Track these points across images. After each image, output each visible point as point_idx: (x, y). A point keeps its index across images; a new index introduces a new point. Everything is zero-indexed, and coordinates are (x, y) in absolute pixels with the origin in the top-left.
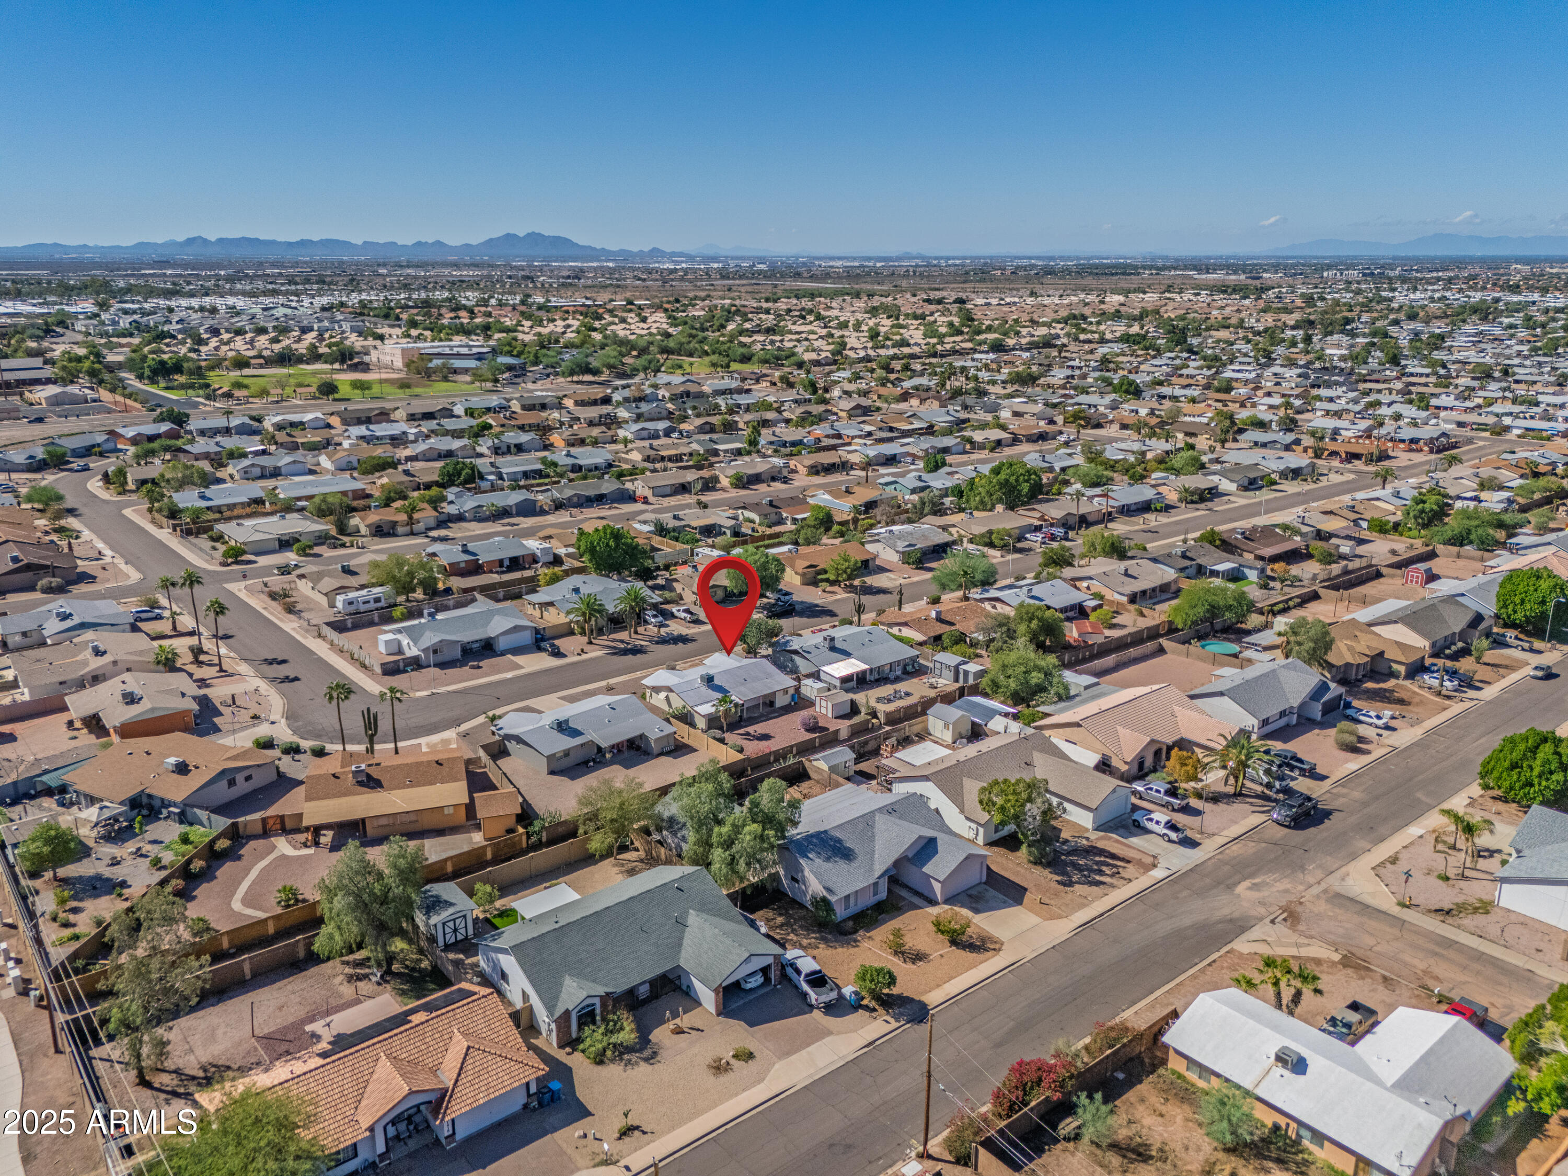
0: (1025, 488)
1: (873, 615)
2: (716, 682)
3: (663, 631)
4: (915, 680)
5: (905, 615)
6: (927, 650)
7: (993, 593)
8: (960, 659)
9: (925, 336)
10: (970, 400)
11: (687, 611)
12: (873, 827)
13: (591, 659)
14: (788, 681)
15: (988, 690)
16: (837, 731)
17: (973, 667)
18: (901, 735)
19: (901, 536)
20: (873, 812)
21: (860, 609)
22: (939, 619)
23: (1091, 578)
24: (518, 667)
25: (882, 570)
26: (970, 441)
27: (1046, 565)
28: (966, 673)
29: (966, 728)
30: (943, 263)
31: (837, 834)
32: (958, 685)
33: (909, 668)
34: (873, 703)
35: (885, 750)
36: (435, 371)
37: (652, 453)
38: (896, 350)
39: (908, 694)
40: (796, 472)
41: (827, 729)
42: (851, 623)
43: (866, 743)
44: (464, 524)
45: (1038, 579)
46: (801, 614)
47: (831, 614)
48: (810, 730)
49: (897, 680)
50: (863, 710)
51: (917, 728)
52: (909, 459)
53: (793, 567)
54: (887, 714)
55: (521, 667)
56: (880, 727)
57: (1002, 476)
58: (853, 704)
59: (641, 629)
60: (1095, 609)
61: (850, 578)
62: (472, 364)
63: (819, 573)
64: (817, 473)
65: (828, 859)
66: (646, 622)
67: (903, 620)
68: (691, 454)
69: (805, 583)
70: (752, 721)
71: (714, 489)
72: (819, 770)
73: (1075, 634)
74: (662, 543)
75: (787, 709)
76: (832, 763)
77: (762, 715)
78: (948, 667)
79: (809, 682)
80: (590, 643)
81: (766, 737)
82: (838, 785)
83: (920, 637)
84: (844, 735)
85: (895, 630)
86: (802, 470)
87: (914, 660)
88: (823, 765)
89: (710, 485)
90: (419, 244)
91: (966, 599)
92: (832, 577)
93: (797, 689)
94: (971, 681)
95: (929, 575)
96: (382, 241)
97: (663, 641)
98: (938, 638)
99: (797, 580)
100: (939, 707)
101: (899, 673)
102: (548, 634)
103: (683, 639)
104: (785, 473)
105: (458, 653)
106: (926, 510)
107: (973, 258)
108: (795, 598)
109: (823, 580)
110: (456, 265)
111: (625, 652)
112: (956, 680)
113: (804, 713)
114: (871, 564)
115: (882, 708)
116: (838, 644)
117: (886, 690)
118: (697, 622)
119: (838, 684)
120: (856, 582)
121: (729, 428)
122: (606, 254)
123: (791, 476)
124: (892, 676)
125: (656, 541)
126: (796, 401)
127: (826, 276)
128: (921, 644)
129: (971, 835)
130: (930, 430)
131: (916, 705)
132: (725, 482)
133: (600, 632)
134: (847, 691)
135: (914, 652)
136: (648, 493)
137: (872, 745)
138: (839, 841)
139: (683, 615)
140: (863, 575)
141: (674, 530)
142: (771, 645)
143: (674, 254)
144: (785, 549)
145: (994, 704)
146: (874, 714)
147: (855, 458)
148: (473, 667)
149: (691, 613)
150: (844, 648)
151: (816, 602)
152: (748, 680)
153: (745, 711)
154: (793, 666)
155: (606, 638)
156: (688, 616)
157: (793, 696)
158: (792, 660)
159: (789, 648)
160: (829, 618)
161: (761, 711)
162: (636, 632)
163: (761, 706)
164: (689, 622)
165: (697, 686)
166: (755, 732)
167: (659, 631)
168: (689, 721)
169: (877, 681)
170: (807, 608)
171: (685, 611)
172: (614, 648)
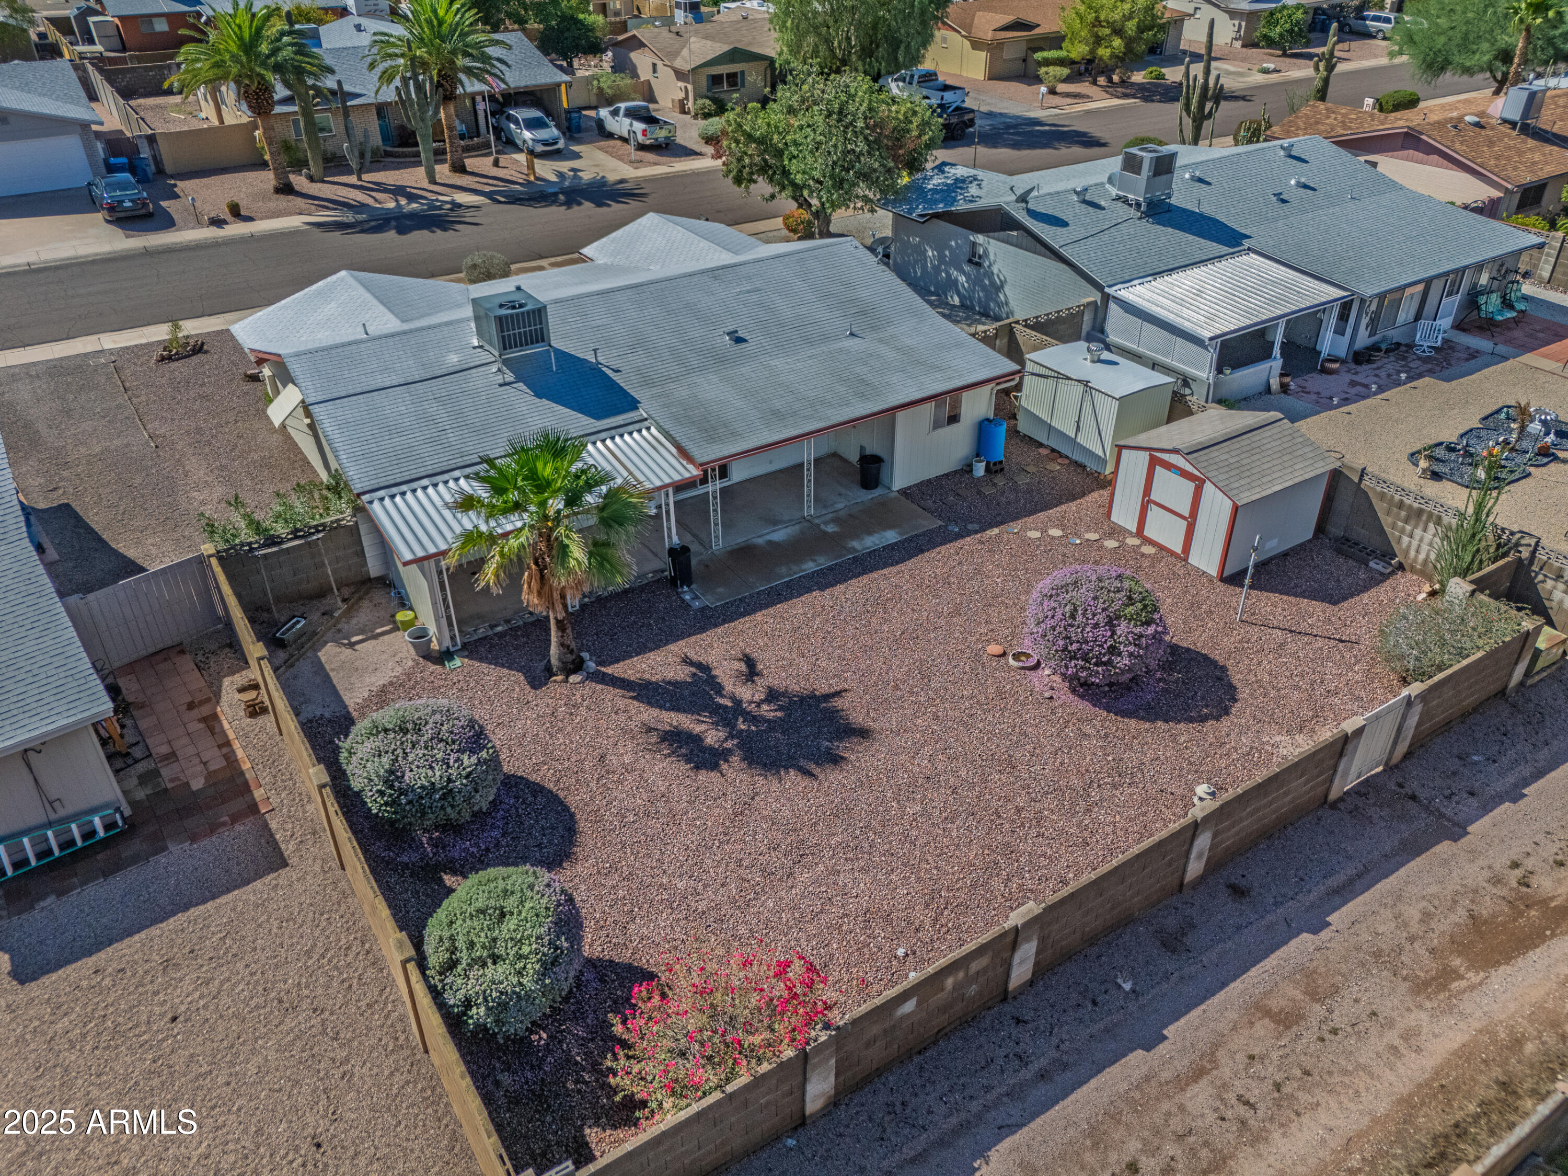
2: (567, 338)
3: (547, 170)
4: (1537, 360)
11: (644, 116)
14: (969, 352)
22: (1530, 126)
33: (1492, 307)
47: (1085, 140)
49: (1450, 356)
53: (966, 27)
58: (1338, 492)
59: (477, 163)
63: (1039, 44)
66: (506, 142)
70: (757, 579)
75: (951, 505)
77: (810, 540)
79: (1072, 357)
80: (286, 189)
84: (1367, 758)
92: (1077, 51)
97: (536, 196)
98: (1531, 198)
99: (977, 63)
101: (1444, 324)
102: (170, 156)
103: (603, 193)
108: (971, 102)
109: (1049, 64)
111: (383, 222)
116: (1178, 193)
118: (667, 148)
124: (1426, 337)
133: (339, 162)
135: (1513, 235)
139: (621, 125)
149: (651, 120)
150: (1207, 209)
151: (1032, 114)
152: (755, 340)
153: (716, 515)
154: (976, 281)
155: (353, 179)
156: (639, 126)
157: (983, 428)
158: (975, 259)
159: (961, 206)
160: (1077, 150)
161: (809, 510)
162: (459, 168)
163: (809, 475)
164: (642, 147)
165: (453, 359)
166: (751, 670)
167: (531, 167)
168: (374, 568)
169: (1361, 357)
170: (1008, 126)
171: (632, 114)
172: (360, 207)
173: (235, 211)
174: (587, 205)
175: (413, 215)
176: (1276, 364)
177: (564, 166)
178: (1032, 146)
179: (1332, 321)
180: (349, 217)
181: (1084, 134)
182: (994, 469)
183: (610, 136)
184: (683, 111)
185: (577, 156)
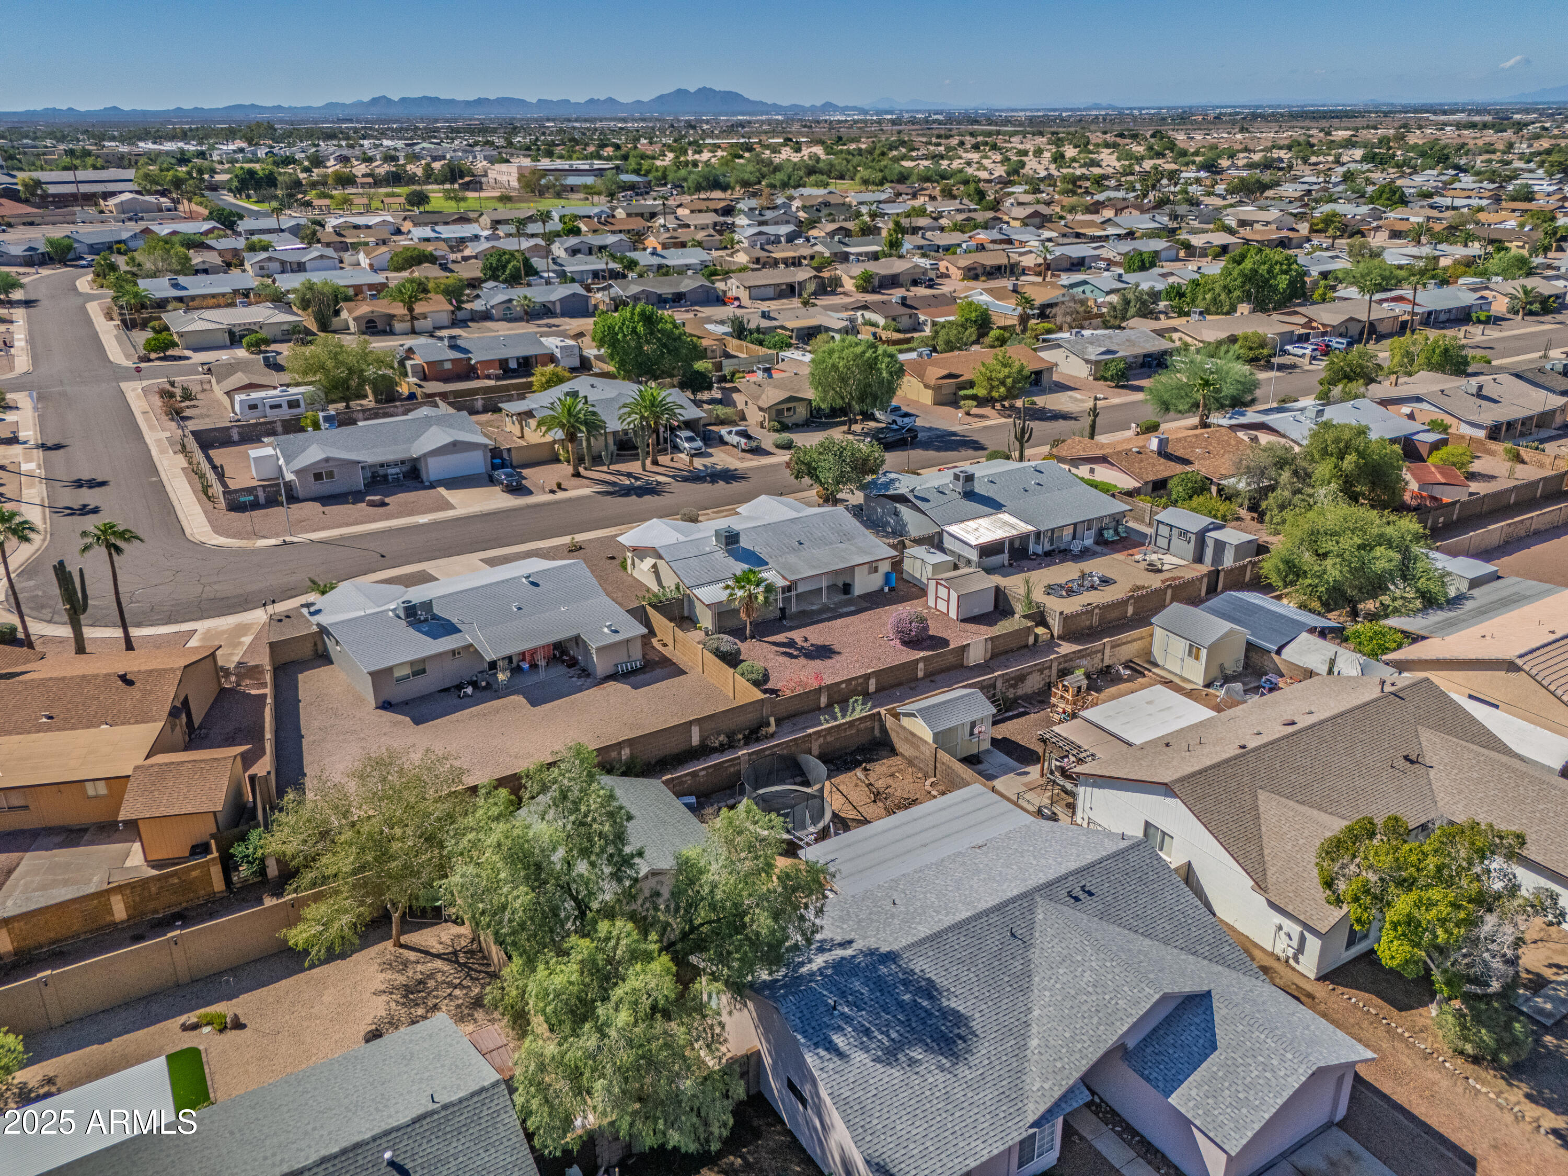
0: (1282, 282)
1: (1046, 449)
2: (744, 543)
3: (698, 463)
4: (1119, 556)
5: (1102, 446)
6: (1143, 504)
7: (1251, 416)
8: (1207, 521)
9: (1119, 159)
10: (1182, 209)
11: (745, 434)
12: (1027, 945)
13: (570, 500)
14: (881, 549)
15: (1274, 579)
16: (964, 649)
17: (1232, 536)
18: (1095, 663)
19: (1092, 341)
20: (1028, 895)
21: (1023, 438)
22: (1164, 453)
23: (1418, 399)
24: (449, 506)
25: (1062, 387)
26: (1187, 246)
27: (1333, 382)
28: (1220, 546)
29: (1233, 659)
30: (1136, 112)
31: (921, 965)
32: (1205, 568)
33: (1109, 535)
34: (1038, 596)
35: (1061, 701)
36: (548, 187)
37: (763, 254)
38: (1084, 170)
39: (1106, 581)
40: (947, 276)
41: (944, 642)
42: (1008, 457)
43: (1021, 678)
44: (489, 324)
45: (1325, 399)
46: (926, 445)
47: (977, 446)
48: (911, 642)
49: (1085, 554)
50: (1019, 609)
51: (1129, 651)
52: (1102, 264)
53: (921, 376)
54: (1066, 619)
55: (452, 507)
56: (1051, 644)
57: (1248, 264)
58: (999, 594)
59: (663, 459)
60: (1436, 446)
61: (1012, 394)
62: (589, 180)
63: (961, 387)
64: (976, 278)
65: (890, 1056)
66: (676, 448)
67: (1099, 453)
68: (812, 258)
69: (938, 403)
70: (807, 619)
71: (834, 293)
72: (913, 738)
73: (1414, 486)
74: (740, 349)
75: (874, 600)
76: (941, 727)
77: (825, 609)
78: (1184, 533)
79: (919, 551)
80: (577, 475)
81: (824, 652)
82: (952, 784)
83: (1129, 483)
84: (976, 656)
85: (1083, 471)
86: (956, 273)
87: (1117, 519)
88: (923, 730)
89: (828, 287)
90: (592, 101)
91: (1205, 425)
92: (981, 392)
93: (897, 565)
94: (1228, 561)
95: (1140, 396)
96: (555, 99)
97: (695, 477)
98: (1159, 486)
99: (927, 397)
100: (1175, 609)
101: (1089, 542)
102: (516, 458)
103: (728, 476)
104: (932, 275)
105: (359, 481)
106: (1132, 311)
107: (1168, 108)
108: (919, 422)
109: (966, 397)
110: (624, 120)
111: (627, 492)
112: (1199, 559)
113: (903, 611)
114: (1045, 377)
115: (1057, 606)
116: (979, 488)
117: (1065, 572)
118: (758, 451)
119: (974, 556)
120: (1019, 403)
121: (869, 231)
122: (777, 108)
123: (938, 281)
124: (1076, 547)
125: (733, 345)
126: (958, 210)
127: (1007, 121)
128: (1130, 494)
129: (1283, 947)
130: (1131, 235)
131: (1123, 603)
132: (849, 284)
133: (597, 460)
134: (989, 571)
135: (1119, 506)
136: (744, 295)
137: (1033, 683)
138: (929, 990)
139: (734, 439)
140: (1029, 394)
141: (758, 330)
142: (862, 487)
143: (847, 108)
144: (913, 355)
145: (1287, 607)
146: (1040, 619)
147: (1028, 261)
148: (372, 504)
149: (749, 437)
150: (991, 494)
151: (953, 429)
152: (806, 544)
153: (794, 600)
154: (897, 522)
155: (605, 468)
156: (743, 441)
157: (887, 575)
158: (896, 513)
159: (891, 492)
160: (971, 452)
161: (825, 600)
162: (655, 463)
163: (825, 592)
164: (743, 451)
165: (708, 549)
166: (806, 640)
167: (691, 462)
168: (686, 613)
169: (1048, 554)
170: (938, 436)
171: (739, 433)
172: (614, 484)
173: (559, 486)
174: (721, 483)
175: (640, 488)
176: (1006, 556)
177: (707, 461)
178: (946, 450)
179: (1032, 539)
180: (611, 489)
181: (976, 442)
182: (892, 589)
183: (726, 443)
184: (762, 427)
185: (711, 455)
